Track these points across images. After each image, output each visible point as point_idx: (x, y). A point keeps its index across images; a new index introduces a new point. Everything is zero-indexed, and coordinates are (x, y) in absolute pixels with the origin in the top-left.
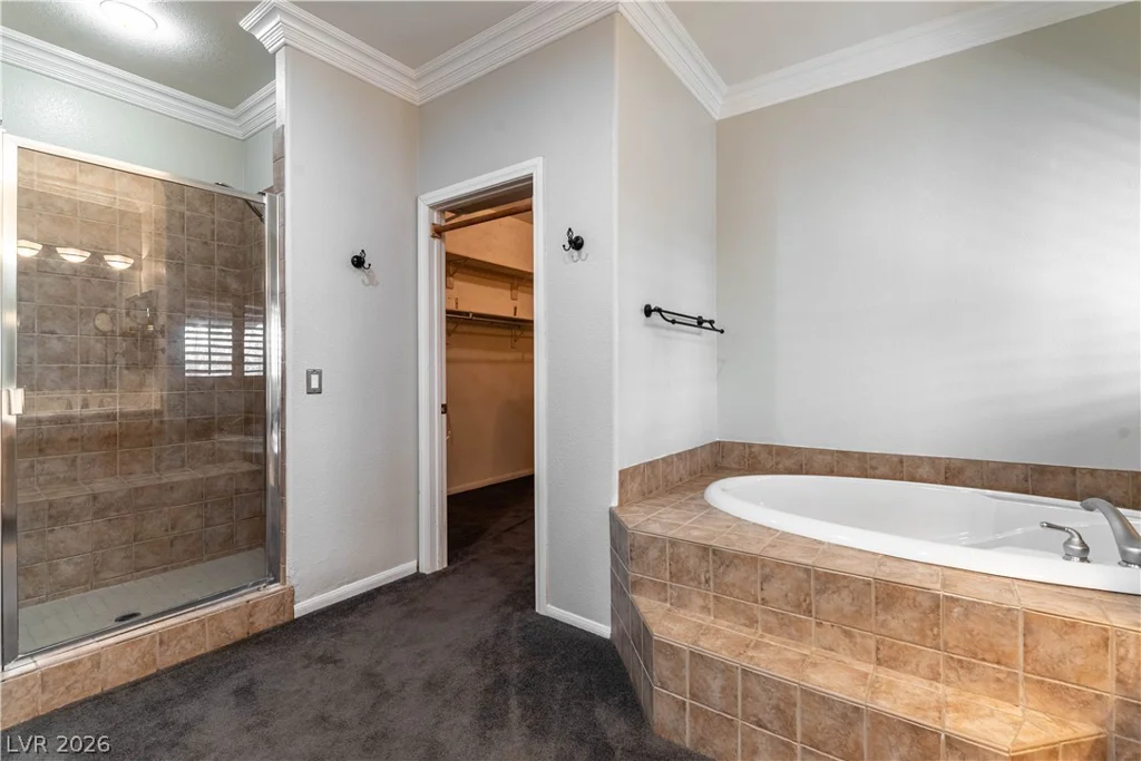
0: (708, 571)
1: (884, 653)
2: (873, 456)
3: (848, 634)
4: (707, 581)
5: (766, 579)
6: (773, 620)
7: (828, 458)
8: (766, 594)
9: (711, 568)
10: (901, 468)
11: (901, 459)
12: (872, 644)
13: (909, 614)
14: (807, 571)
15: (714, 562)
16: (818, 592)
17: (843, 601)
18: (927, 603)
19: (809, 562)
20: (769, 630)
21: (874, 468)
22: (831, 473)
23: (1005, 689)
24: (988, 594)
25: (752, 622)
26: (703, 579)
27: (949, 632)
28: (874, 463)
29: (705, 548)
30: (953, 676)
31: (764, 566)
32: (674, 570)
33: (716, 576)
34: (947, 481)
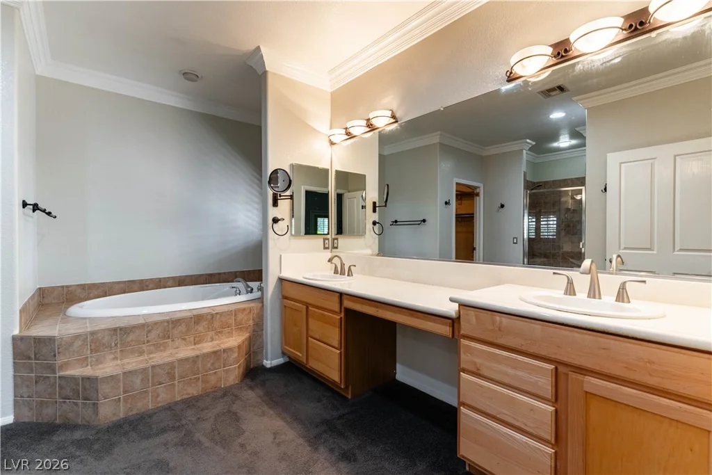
0: (116, 340)
1: (197, 339)
2: (147, 280)
3: (184, 339)
4: (116, 345)
5: (149, 331)
6: (152, 348)
7: (122, 285)
8: (149, 338)
9: (118, 338)
10: (160, 284)
11: (160, 280)
12: (192, 339)
13: (205, 323)
14: (168, 322)
15: (120, 334)
16: (173, 328)
17: (183, 328)
18: (209, 317)
19: (168, 318)
20: (151, 353)
21: (147, 286)
22: (124, 292)
23: (230, 334)
24: (226, 309)
25: (141, 353)
26: (113, 344)
27: (216, 324)
28: (147, 283)
29: (115, 330)
30: (217, 337)
31: (148, 326)
32: (93, 348)
33: (121, 340)
34: (179, 285)
